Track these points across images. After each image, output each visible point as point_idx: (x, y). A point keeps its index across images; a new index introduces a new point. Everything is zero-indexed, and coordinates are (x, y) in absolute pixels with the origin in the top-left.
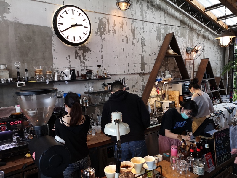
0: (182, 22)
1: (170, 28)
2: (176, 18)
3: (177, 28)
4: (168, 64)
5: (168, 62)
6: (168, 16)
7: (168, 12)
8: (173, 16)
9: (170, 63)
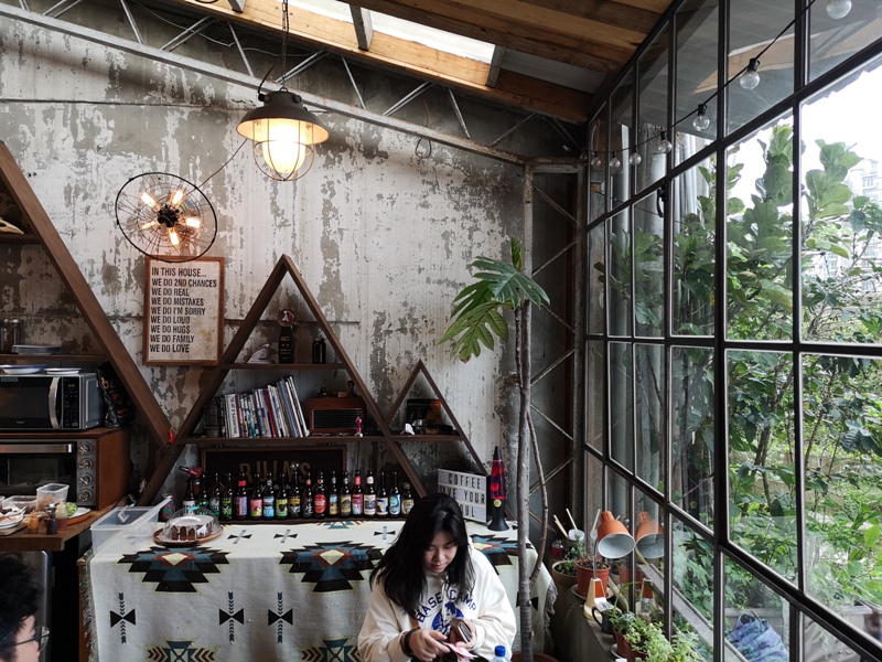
0: (128, 82)
1: (39, 117)
2: (84, 66)
3: (89, 112)
4: (21, 277)
5: (21, 271)
6: (21, 62)
7: (21, 43)
8: (57, 60)
9: (30, 273)
